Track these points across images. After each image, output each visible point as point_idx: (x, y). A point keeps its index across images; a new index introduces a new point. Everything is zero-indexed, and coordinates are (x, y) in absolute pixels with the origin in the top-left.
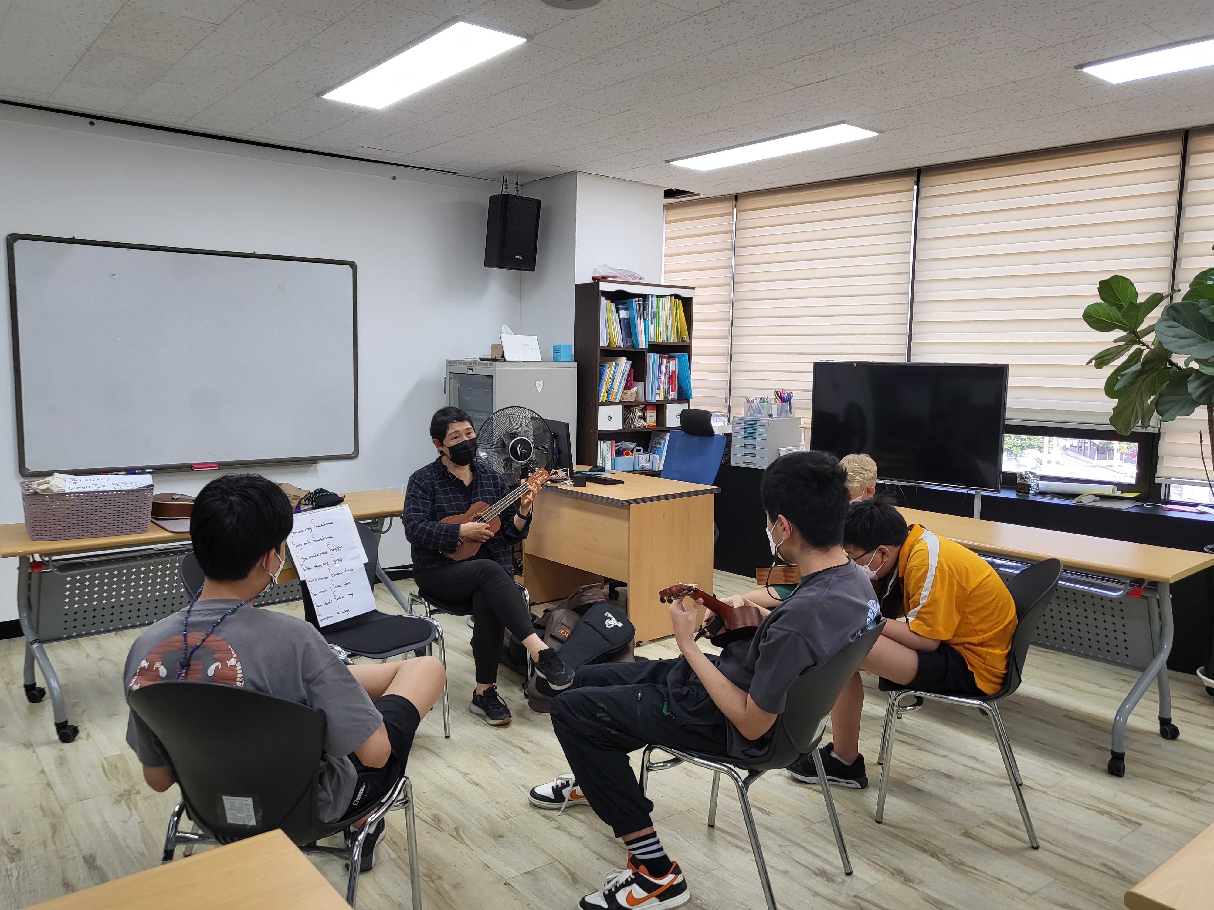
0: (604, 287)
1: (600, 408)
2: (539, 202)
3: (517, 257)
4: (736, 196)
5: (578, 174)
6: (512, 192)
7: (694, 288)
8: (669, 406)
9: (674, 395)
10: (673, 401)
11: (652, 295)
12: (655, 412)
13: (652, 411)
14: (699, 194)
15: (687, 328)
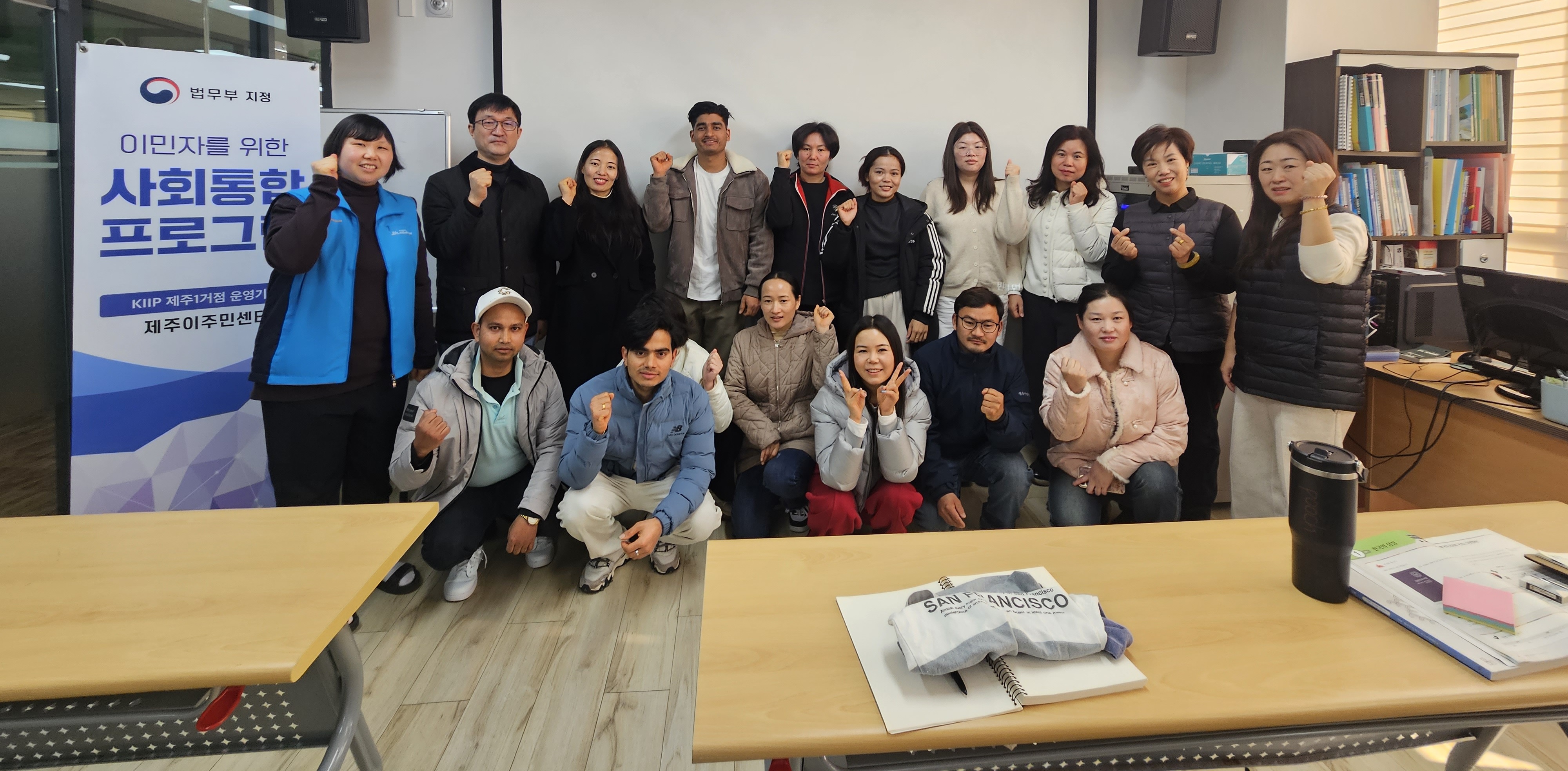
0: (1344, 61)
7: (1517, 56)
9: (1476, 226)
10: (1474, 235)
11: (1434, 70)
12: (1437, 250)
13: (1430, 251)
15: (1498, 120)
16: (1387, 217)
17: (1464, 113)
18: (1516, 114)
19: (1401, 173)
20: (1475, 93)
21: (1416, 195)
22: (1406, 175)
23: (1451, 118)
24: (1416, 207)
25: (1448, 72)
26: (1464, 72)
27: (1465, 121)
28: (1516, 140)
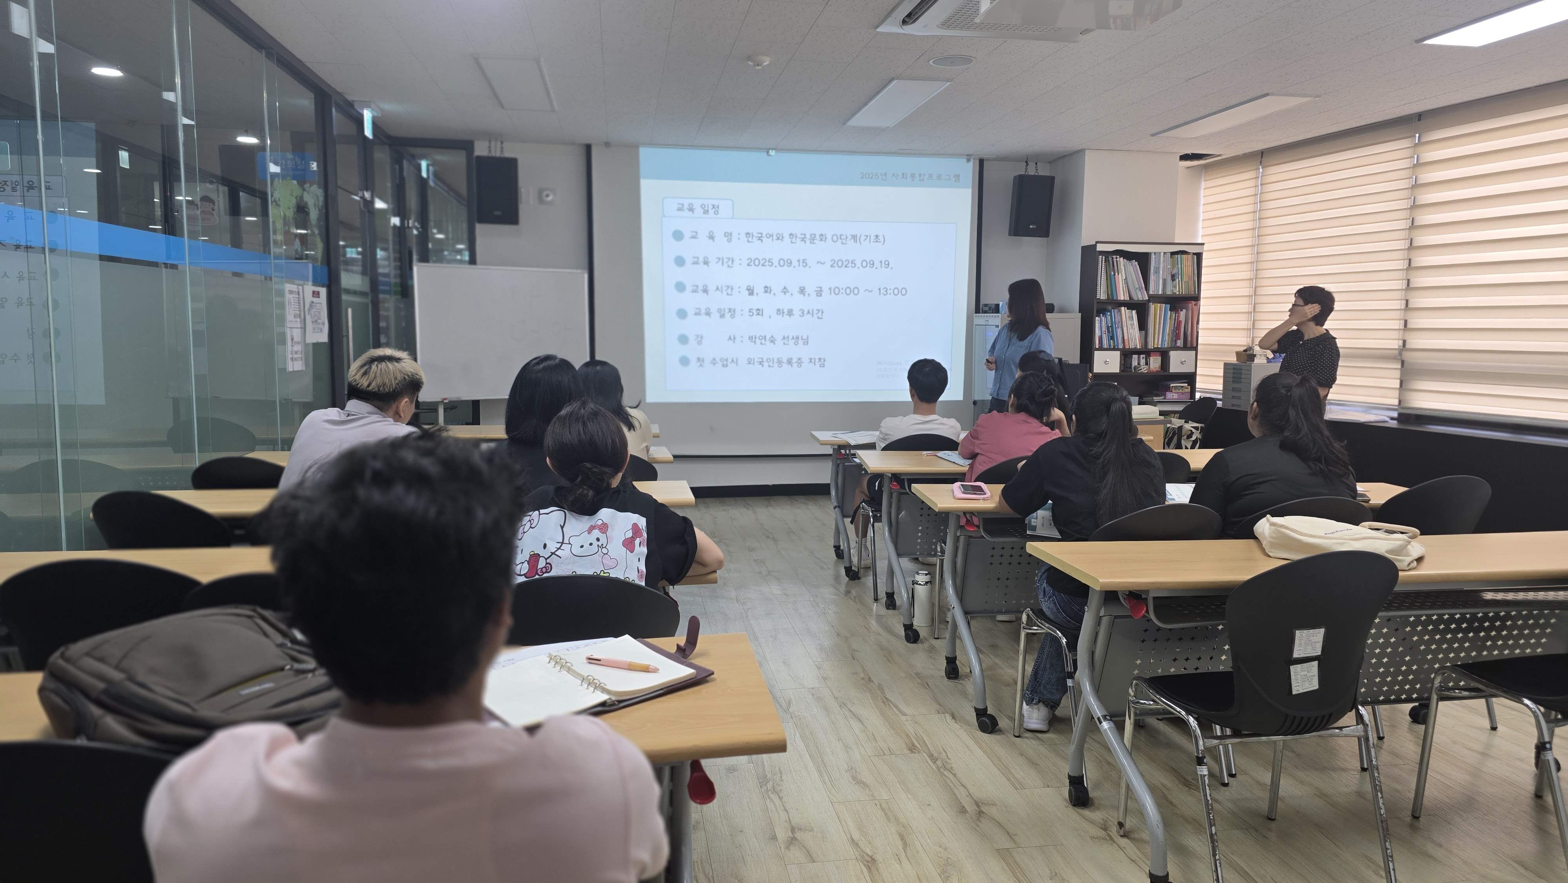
0: (1100, 248)
1: (1096, 353)
2: (1052, 179)
3: (1031, 227)
4: (1262, 152)
5: (1087, 152)
6: (1031, 172)
7: (1203, 244)
8: (1172, 354)
9: (1180, 343)
10: (1178, 349)
11: (1156, 253)
12: (1159, 358)
13: (1156, 357)
14: (1220, 155)
15: (1194, 281)
16: (1126, 338)
17: (1173, 277)
18: (1204, 278)
19: (1134, 312)
20: (1179, 266)
21: (1143, 325)
22: (1138, 313)
23: (1164, 281)
24: (1143, 332)
25: (1162, 254)
26: (1173, 254)
27: (1174, 282)
28: (1203, 294)
